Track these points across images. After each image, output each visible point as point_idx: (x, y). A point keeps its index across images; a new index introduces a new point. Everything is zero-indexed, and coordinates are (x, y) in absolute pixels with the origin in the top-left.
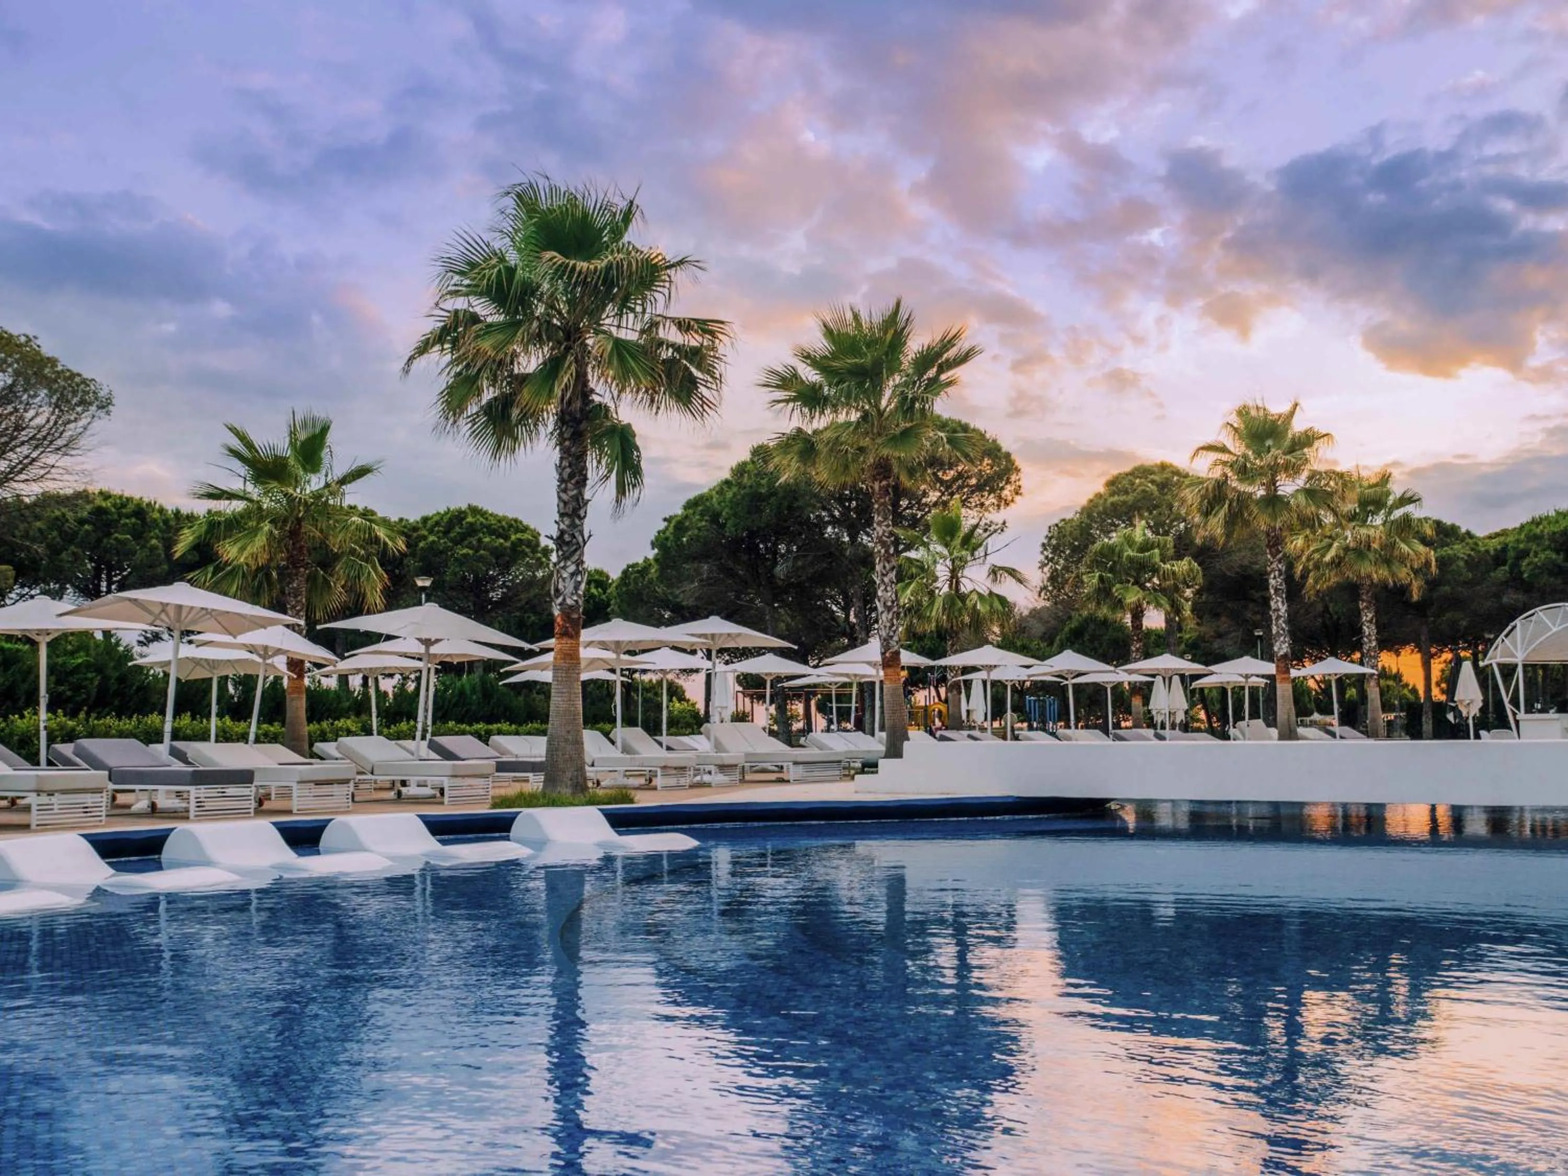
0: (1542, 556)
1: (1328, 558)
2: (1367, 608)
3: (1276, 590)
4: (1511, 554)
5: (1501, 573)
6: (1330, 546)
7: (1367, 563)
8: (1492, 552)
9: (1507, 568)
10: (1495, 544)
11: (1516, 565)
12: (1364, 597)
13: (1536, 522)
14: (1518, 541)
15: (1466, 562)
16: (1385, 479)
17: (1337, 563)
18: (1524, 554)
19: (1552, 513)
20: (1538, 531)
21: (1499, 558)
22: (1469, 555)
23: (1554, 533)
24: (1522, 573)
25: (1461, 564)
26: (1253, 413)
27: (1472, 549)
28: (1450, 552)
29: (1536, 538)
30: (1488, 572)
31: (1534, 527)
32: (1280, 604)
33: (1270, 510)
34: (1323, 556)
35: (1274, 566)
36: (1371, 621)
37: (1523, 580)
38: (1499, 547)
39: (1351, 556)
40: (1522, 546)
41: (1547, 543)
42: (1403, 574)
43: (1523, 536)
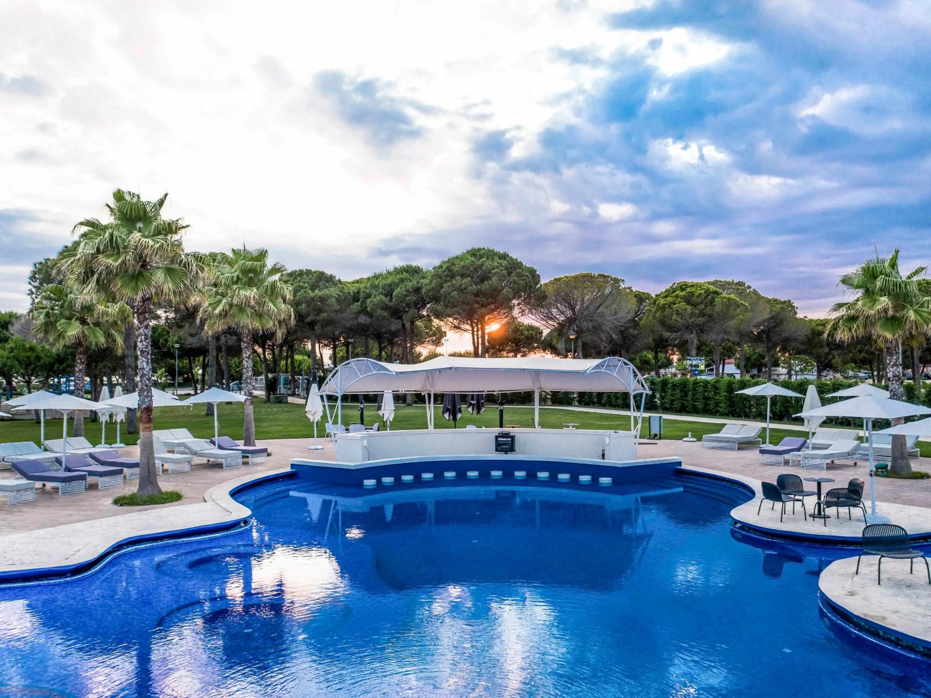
0: (378, 298)
1: (217, 311)
2: (247, 348)
3: (142, 352)
4: (362, 295)
5: (356, 306)
6: (220, 301)
7: (245, 317)
8: (352, 293)
9: (359, 303)
10: (353, 289)
11: (364, 302)
12: (245, 340)
13: (376, 277)
14: (366, 288)
15: (337, 299)
16: (262, 255)
17: (224, 314)
18: (369, 296)
19: (385, 272)
20: (377, 283)
21: (356, 298)
22: (339, 295)
23: (385, 285)
24: (366, 307)
25: (333, 300)
26: (128, 198)
27: (341, 291)
28: (328, 292)
29: (375, 287)
30: (349, 305)
31: (375, 279)
32: (145, 364)
33: (133, 284)
34: (214, 309)
35: (141, 331)
36: (249, 358)
37: (367, 311)
38: (356, 291)
39: (234, 310)
40: (368, 291)
41: (380, 290)
42: (270, 325)
43: (369, 285)
